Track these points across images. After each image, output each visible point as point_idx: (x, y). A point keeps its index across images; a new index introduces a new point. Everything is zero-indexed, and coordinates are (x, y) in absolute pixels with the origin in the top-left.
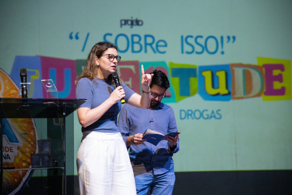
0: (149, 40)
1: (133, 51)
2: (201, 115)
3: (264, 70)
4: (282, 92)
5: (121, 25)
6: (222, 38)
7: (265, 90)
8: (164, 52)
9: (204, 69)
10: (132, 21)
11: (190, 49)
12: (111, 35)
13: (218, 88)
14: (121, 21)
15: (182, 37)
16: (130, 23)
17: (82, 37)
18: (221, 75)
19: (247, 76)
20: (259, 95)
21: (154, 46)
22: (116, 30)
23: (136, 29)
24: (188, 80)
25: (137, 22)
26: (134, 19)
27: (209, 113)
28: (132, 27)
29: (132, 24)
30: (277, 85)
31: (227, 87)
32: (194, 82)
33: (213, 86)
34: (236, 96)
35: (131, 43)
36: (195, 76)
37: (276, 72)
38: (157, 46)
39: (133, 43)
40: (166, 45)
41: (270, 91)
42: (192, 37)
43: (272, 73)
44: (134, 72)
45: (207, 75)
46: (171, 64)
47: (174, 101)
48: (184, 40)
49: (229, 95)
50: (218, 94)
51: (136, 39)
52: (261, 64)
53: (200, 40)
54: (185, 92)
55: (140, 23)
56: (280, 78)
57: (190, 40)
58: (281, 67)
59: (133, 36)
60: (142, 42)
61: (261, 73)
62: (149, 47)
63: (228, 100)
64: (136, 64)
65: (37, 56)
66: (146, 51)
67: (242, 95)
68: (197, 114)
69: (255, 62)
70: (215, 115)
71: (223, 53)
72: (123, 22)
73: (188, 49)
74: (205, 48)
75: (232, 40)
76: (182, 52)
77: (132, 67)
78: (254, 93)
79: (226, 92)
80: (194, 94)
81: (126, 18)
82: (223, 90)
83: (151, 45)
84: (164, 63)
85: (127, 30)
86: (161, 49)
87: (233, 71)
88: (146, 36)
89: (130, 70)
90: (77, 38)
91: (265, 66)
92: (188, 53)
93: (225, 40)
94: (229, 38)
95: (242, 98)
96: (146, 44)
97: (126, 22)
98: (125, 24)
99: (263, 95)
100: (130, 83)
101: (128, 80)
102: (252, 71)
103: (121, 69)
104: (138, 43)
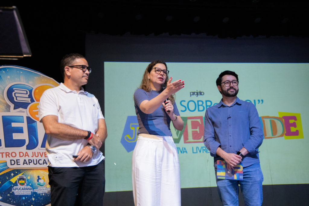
0: (209, 103)
1: (199, 111)
3: (283, 120)
4: (296, 133)
5: (191, 95)
6: (255, 101)
7: (285, 133)
10: (197, 93)
12: (184, 101)
14: (191, 93)
16: (196, 94)
19: (273, 125)
20: (282, 136)
23: (200, 98)
26: (199, 91)
28: (197, 96)
30: (293, 129)
34: (267, 137)
35: (197, 105)
37: (291, 121)
39: (199, 105)
41: (289, 133)
43: (289, 122)
44: (200, 123)
51: (200, 103)
52: (281, 117)
55: (202, 94)
56: (294, 125)
58: (294, 118)
59: (198, 101)
60: (204, 105)
64: (201, 118)
67: (271, 136)
69: (277, 115)
72: (192, 94)
75: (261, 102)
77: (199, 120)
78: (277, 135)
81: (193, 91)
85: (195, 98)
87: (264, 121)
88: (206, 101)
89: (198, 122)
91: (284, 117)
93: (257, 102)
94: (259, 101)
95: (271, 138)
96: (207, 106)
97: (194, 93)
98: (193, 95)
99: (284, 136)
100: (198, 130)
101: (197, 128)
102: (276, 121)
103: (192, 122)
104: (201, 105)
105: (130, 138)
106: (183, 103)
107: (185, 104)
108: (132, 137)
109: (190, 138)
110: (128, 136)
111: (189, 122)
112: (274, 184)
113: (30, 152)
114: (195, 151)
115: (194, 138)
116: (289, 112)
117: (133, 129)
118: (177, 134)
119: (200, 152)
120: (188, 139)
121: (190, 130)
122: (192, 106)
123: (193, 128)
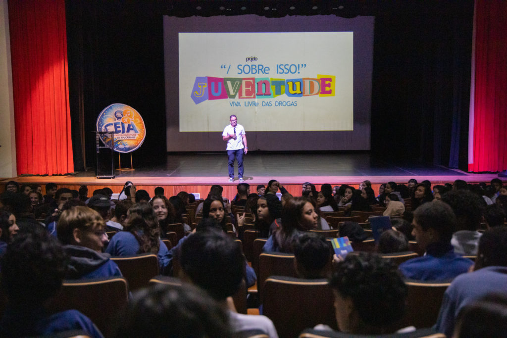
0: (261, 67)
1: (252, 73)
2: (287, 104)
3: (320, 81)
4: (330, 92)
5: (247, 60)
6: (299, 65)
7: (321, 91)
8: (268, 73)
9: (288, 81)
10: (252, 58)
11: (282, 71)
12: (241, 65)
13: (296, 90)
14: (246, 58)
15: (278, 65)
17: (227, 67)
18: (298, 84)
19: (312, 85)
20: (317, 94)
21: (263, 70)
22: (244, 63)
23: (254, 62)
24: (280, 87)
25: (255, 59)
26: (253, 57)
27: (291, 103)
29: (252, 60)
30: (327, 89)
31: (300, 90)
32: (283, 88)
33: (293, 90)
34: (305, 94)
35: (251, 69)
36: (284, 85)
37: (327, 82)
38: (264, 70)
39: (252, 69)
40: (269, 70)
41: (323, 92)
42: (283, 65)
43: (325, 82)
44: (252, 83)
45: (290, 84)
46: (272, 79)
47: (273, 97)
48: (279, 67)
49: (301, 94)
50: (296, 93)
51: (254, 67)
52: (319, 78)
53: (286, 67)
54: (278, 92)
56: (329, 85)
57: (281, 67)
58: (330, 80)
59: (252, 65)
60: (257, 68)
61: (319, 83)
62: (260, 71)
63: (301, 96)
64: (253, 79)
65: (206, 77)
66: (259, 73)
67: (309, 94)
68: (284, 104)
69: (316, 77)
70: (294, 104)
71: (299, 73)
73: (280, 71)
74: (289, 70)
75: (304, 66)
76: (278, 73)
77: (251, 81)
78: (314, 93)
79: (300, 92)
80: (283, 93)
81: (249, 57)
82: (298, 91)
83: (261, 70)
84: (268, 78)
85: (250, 63)
86: (266, 72)
87: (304, 82)
88: (259, 65)
89: (251, 82)
90: (225, 67)
91: (321, 79)
92: (280, 73)
93: (300, 66)
94: (302, 65)
95: (308, 95)
96: (259, 69)
97: (249, 59)
99: (320, 94)
100: (250, 88)
101: (249, 87)
102: (314, 81)
103: (246, 82)
104: (255, 69)
105: (198, 94)
106: (240, 67)
107: (241, 68)
108: (199, 93)
109: (244, 95)
110: (196, 92)
111: (244, 82)
112: (305, 130)
113: (123, 134)
114: (247, 105)
115: (246, 95)
116: (325, 75)
117: (200, 87)
118: (234, 91)
119: (251, 105)
120: (241, 96)
121: (244, 89)
122: (247, 69)
123: (246, 87)
